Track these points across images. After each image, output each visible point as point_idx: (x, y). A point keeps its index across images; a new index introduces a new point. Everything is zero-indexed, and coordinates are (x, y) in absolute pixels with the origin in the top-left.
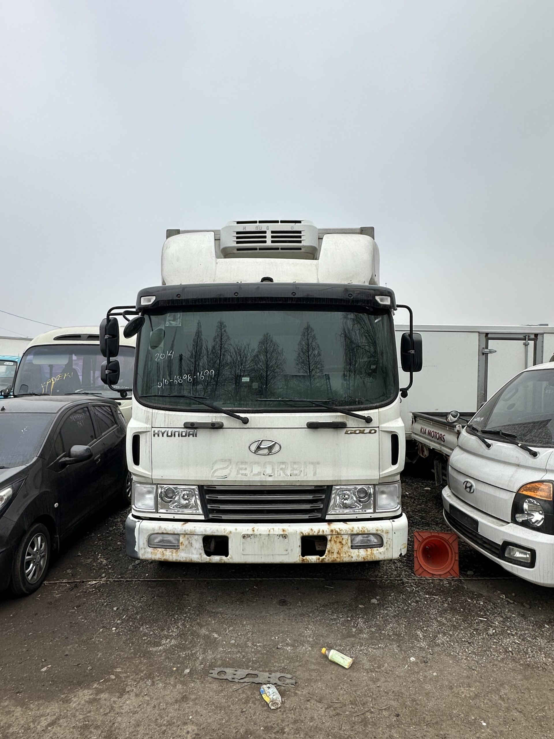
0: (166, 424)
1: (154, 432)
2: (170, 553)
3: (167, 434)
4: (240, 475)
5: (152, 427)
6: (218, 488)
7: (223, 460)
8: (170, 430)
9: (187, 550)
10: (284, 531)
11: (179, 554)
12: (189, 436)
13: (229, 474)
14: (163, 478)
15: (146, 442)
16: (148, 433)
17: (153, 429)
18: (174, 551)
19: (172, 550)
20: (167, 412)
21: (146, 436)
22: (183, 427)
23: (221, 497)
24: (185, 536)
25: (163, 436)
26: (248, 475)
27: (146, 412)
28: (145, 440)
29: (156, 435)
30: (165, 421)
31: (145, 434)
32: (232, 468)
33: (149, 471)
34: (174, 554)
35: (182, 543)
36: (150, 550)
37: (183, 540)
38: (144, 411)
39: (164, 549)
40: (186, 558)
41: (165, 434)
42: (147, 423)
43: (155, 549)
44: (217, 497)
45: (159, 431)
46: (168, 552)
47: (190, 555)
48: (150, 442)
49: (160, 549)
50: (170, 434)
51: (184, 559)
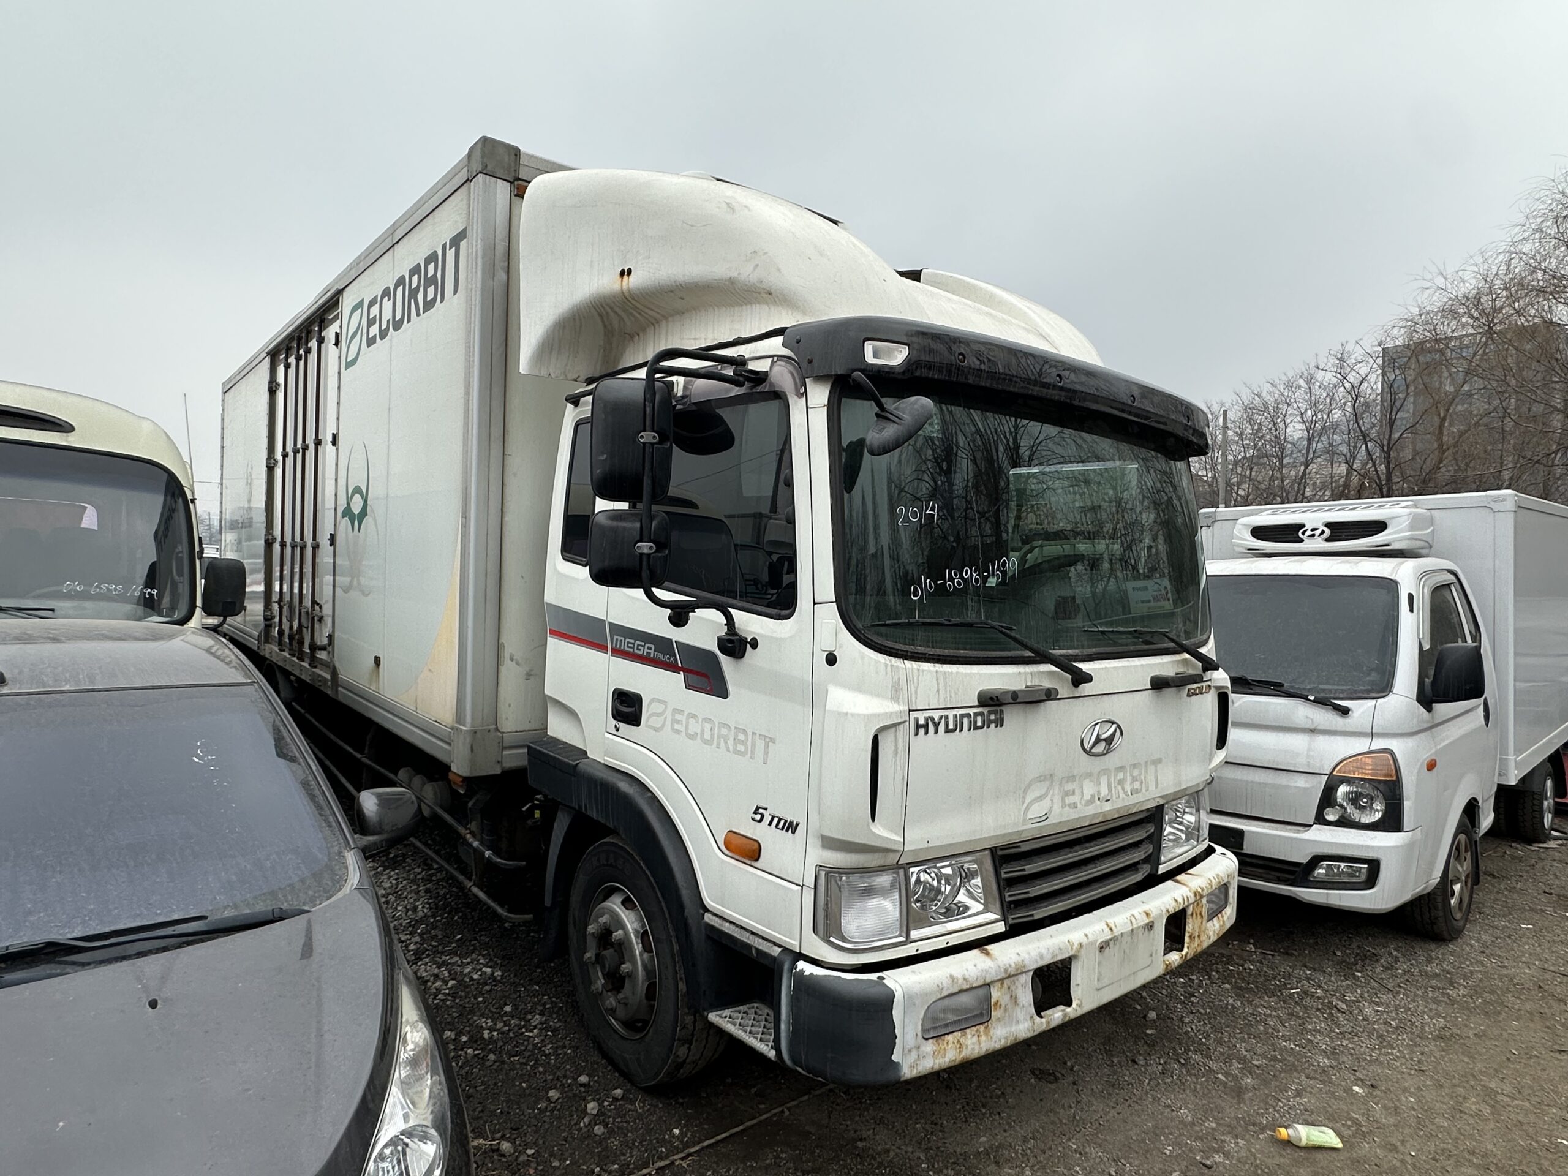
0: (942, 699)
1: (917, 720)
2: (975, 1039)
3: (947, 725)
4: (1067, 808)
5: (910, 711)
6: (1025, 848)
7: (1040, 779)
8: (951, 714)
9: (1007, 1018)
10: (1147, 915)
11: (991, 1033)
12: (988, 727)
13: (1050, 810)
14: (930, 845)
15: (896, 752)
16: (901, 726)
17: (914, 715)
18: (982, 1028)
19: (975, 1029)
20: (939, 667)
21: (896, 736)
22: (976, 703)
23: (1031, 868)
24: (1002, 984)
25: (936, 732)
26: (1079, 806)
27: (889, 668)
28: (893, 748)
29: (922, 731)
30: (938, 691)
31: (893, 730)
32: (1053, 795)
33: (897, 834)
34: (983, 1038)
35: (996, 1003)
36: (929, 1047)
37: (999, 994)
38: (882, 667)
39: (959, 1034)
40: (1006, 1038)
41: (942, 727)
42: (895, 699)
43: (940, 1041)
44: (1024, 870)
45: (926, 719)
46: (969, 1036)
47: (1014, 1029)
48: (905, 751)
49: (950, 1038)
50: (951, 726)
51: (1003, 1041)
